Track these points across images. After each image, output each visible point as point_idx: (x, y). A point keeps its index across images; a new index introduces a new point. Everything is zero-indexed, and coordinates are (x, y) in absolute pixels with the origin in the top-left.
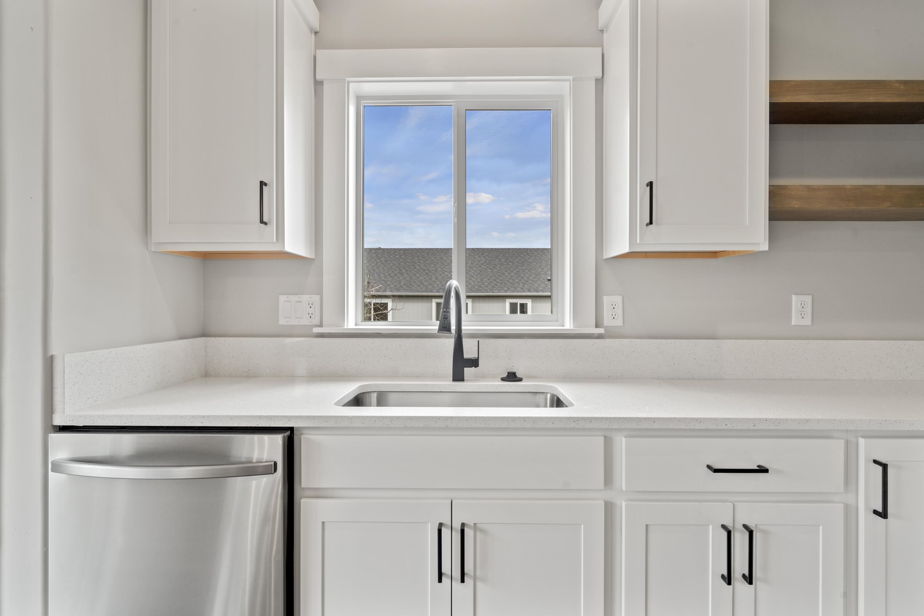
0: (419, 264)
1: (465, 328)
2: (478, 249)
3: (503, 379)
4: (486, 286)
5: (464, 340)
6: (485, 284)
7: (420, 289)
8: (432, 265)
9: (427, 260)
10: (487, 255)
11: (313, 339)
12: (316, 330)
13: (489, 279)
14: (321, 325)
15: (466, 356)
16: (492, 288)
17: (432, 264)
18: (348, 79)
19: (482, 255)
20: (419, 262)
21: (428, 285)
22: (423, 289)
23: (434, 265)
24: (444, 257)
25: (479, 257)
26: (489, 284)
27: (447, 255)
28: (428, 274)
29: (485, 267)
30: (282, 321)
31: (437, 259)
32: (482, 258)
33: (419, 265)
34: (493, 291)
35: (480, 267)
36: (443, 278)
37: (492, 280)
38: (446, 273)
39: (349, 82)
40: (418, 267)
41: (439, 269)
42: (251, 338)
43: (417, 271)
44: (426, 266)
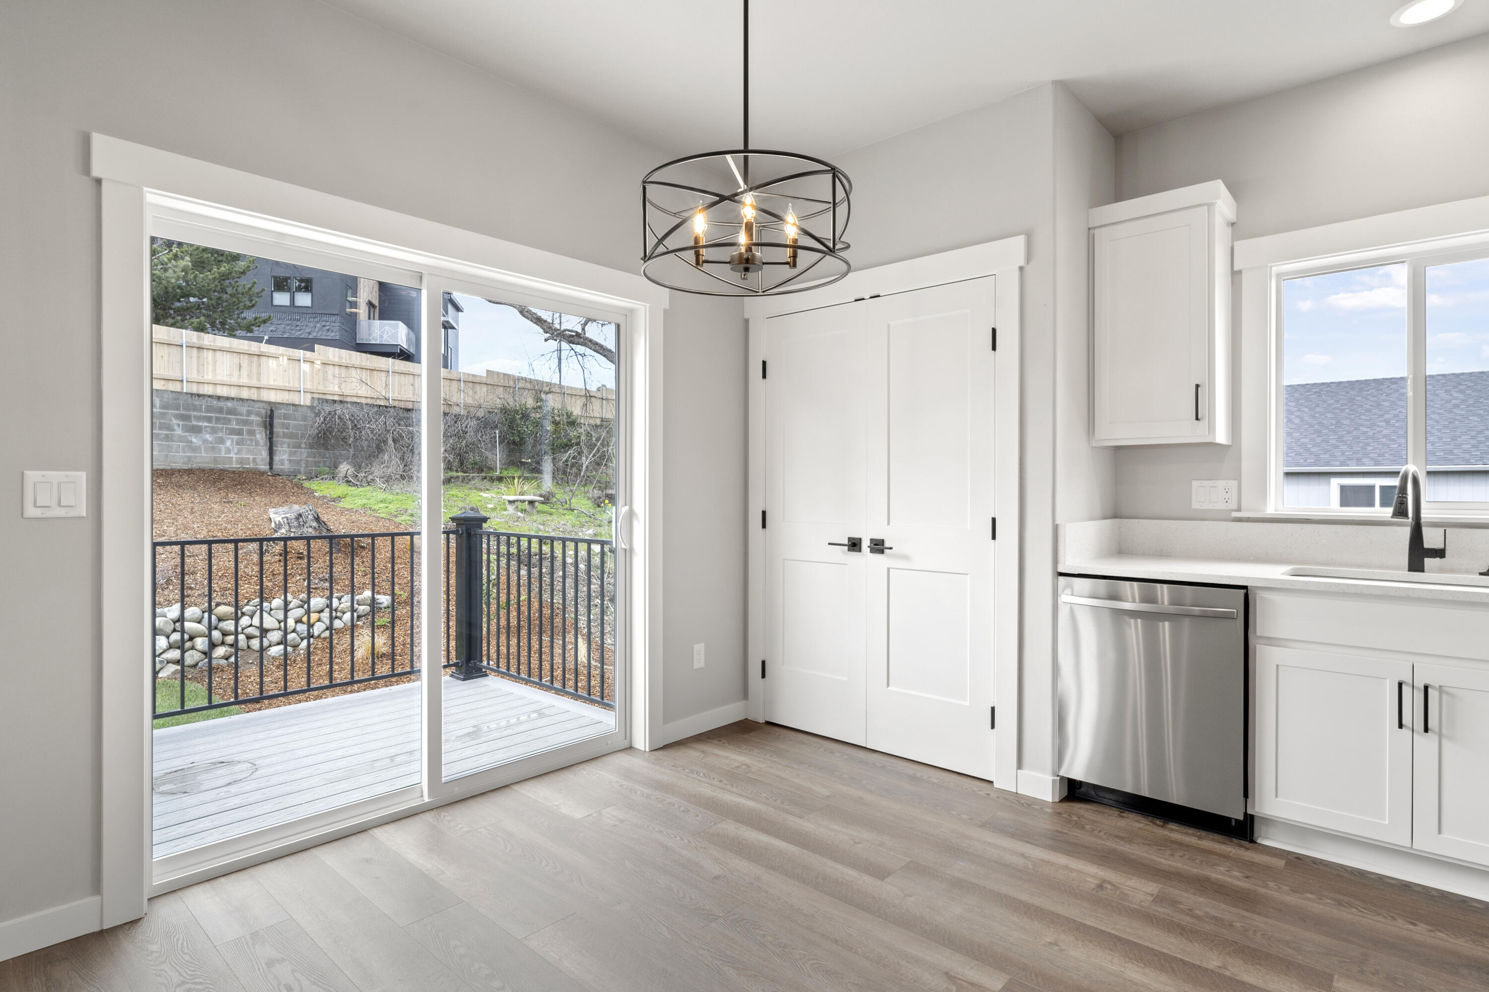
0: (1298, 413)
1: (1425, 515)
2: (1444, 376)
3: (1481, 574)
4: (1465, 451)
5: (1425, 531)
6: (1462, 447)
7: (1302, 461)
8: (1330, 415)
9: (1318, 406)
10: (1469, 387)
11: (1231, 523)
12: (1235, 514)
13: (1473, 438)
14: (1239, 509)
15: (1427, 545)
16: (1482, 456)
17: (1330, 412)
18: (1269, 265)
19: (1455, 387)
20: (1299, 410)
21: (1319, 452)
22: (1309, 461)
23: (1334, 413)
24: (1357, 398)
25: (1446, 391)
26: (1474, 446)
27: (1365, 393)
28: (1320, 432)
29: (1464, 412)
30: (1195, 506)
31: (1341, 402)
32: (1456, 395)
33: (1298, 416)
34: (1485, 461)
35: (1450, 411)
36: (1356, 438)
37: (1484, 439)
38: (1361, 428)
39: (1271, 267)
40: (1297, 421)
41: (1347, 422)
42: (1164, 521)
43: (1294, 426)
44: (1314, 417)
